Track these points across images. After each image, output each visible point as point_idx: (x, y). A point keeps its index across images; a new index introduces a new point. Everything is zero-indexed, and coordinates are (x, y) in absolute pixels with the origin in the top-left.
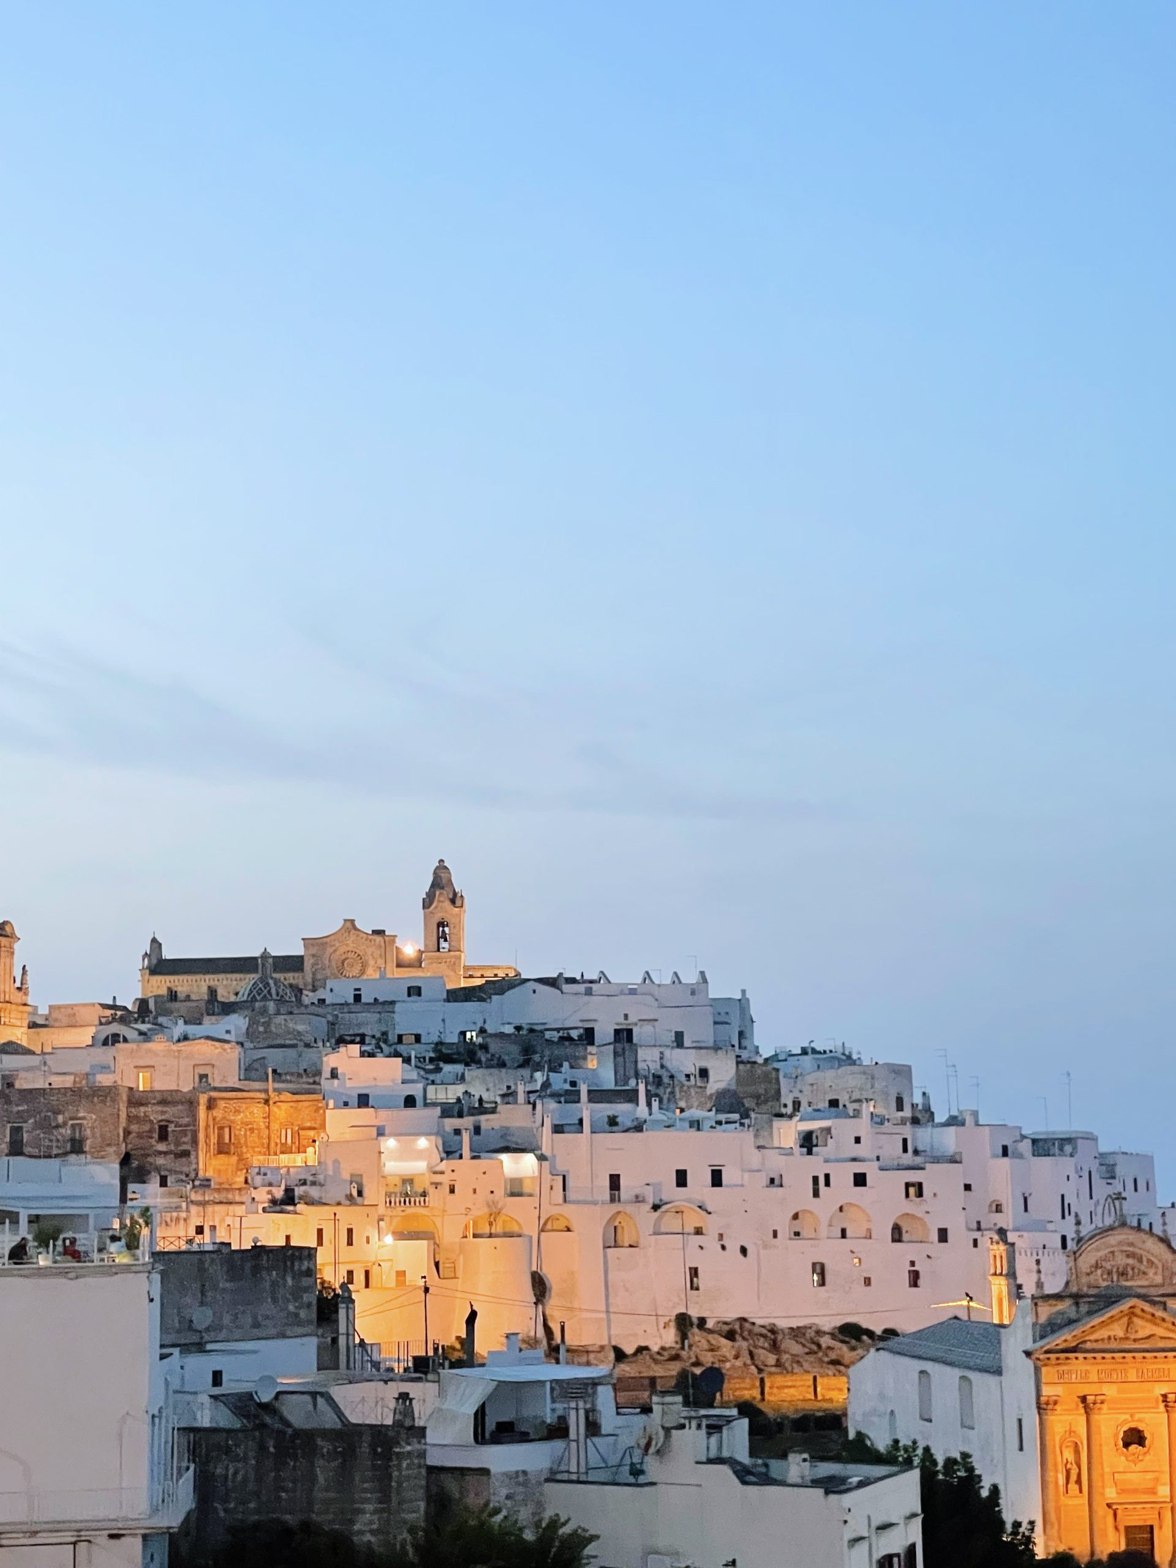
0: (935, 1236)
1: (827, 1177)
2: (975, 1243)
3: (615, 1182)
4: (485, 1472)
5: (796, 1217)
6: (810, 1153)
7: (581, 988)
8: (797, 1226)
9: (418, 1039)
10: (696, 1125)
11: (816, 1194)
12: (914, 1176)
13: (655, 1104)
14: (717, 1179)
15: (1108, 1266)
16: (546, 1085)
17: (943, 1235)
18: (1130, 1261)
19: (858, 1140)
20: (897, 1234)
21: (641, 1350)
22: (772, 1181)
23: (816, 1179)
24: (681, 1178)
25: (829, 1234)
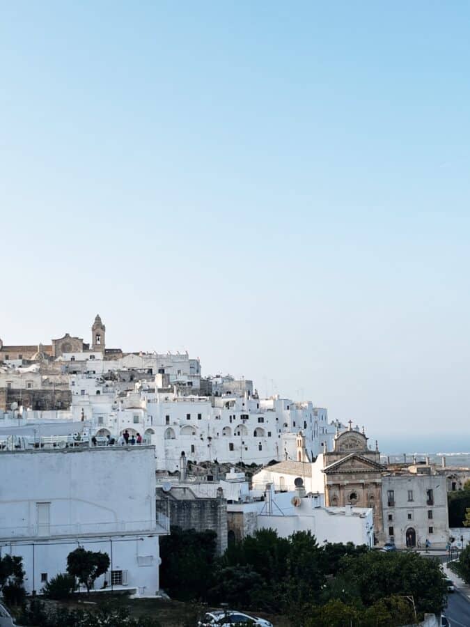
0: (267, 434)
1: (234, 416)
2: (279, 437)
3: (168, 418)
4: (241, 513)
5: (224, 429)
6: (229, 408)
7: (148, 356)
8: (225, 432)
9: (94, 372)
10: (192, 400)
11: (231, 421)
12: (261, 416)
13: (180, 393)
14: (200, 417)
15: (347, 443)
16: (141, 387)
17: (270, 434)
18: (353, 442)
19: (243, 404)
20: (255, 434)
21: (176, 471)
22: (217, 417)
23: (231, 417)
24: (189, 417)
25: (235, 434)
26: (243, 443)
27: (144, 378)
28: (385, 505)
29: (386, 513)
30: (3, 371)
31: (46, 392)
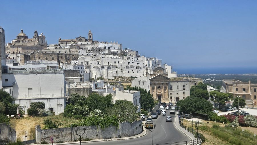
0: (140, 68)
1: (130, 62)
3: (108, 63)
4: (98, 92)
6: (128, 60)
8: (126, 67)
9: (88, 48)
11: (128, 64)
12: (138, 62)
13: (112, 55)
19: (133, 59)
20: (136, 68)
21: (111, 79)
22: (124, 63)
24: (115, 62)
25: (130, 68)
26: (132, 71)
30: (58, 48)
31: (71, 54)
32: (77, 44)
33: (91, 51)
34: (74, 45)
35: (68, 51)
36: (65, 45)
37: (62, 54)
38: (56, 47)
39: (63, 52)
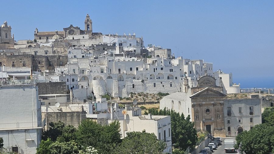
0: (175, 78)
1: (156, 68)
2: (182, 79)
3: (119, 70)
6: (153, 64)
8: (151, 77)
11: (154, 71)
12: (171, 68)
13: (126, 57)
14: (137, 69)
15: (204, 82)
18: (208, 81)
20: (168, 78)
21: (124, 98)
22: (147, 69)
24: (131, 69)
25: (157, 78)
26: (161, 83)
27: (110, 49)
28: (226, 115)
29: (226, 119)
30: (33, 46)
31: (54, 57)
32: (65, 39)
33: (91, 51)
34: (61, 41)
35: (50, 50)
36: (45, 40)
37: (41, 56)
38: (30, 44)
39: (41, 52)
